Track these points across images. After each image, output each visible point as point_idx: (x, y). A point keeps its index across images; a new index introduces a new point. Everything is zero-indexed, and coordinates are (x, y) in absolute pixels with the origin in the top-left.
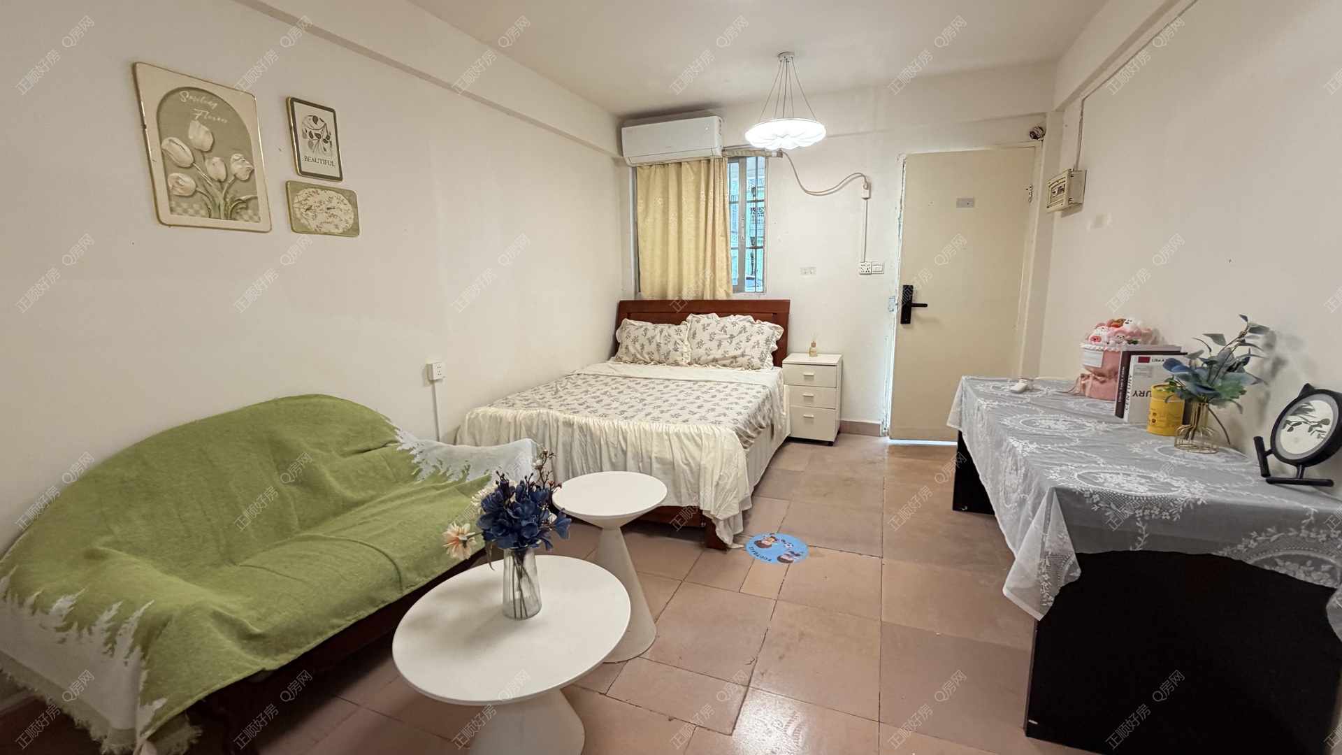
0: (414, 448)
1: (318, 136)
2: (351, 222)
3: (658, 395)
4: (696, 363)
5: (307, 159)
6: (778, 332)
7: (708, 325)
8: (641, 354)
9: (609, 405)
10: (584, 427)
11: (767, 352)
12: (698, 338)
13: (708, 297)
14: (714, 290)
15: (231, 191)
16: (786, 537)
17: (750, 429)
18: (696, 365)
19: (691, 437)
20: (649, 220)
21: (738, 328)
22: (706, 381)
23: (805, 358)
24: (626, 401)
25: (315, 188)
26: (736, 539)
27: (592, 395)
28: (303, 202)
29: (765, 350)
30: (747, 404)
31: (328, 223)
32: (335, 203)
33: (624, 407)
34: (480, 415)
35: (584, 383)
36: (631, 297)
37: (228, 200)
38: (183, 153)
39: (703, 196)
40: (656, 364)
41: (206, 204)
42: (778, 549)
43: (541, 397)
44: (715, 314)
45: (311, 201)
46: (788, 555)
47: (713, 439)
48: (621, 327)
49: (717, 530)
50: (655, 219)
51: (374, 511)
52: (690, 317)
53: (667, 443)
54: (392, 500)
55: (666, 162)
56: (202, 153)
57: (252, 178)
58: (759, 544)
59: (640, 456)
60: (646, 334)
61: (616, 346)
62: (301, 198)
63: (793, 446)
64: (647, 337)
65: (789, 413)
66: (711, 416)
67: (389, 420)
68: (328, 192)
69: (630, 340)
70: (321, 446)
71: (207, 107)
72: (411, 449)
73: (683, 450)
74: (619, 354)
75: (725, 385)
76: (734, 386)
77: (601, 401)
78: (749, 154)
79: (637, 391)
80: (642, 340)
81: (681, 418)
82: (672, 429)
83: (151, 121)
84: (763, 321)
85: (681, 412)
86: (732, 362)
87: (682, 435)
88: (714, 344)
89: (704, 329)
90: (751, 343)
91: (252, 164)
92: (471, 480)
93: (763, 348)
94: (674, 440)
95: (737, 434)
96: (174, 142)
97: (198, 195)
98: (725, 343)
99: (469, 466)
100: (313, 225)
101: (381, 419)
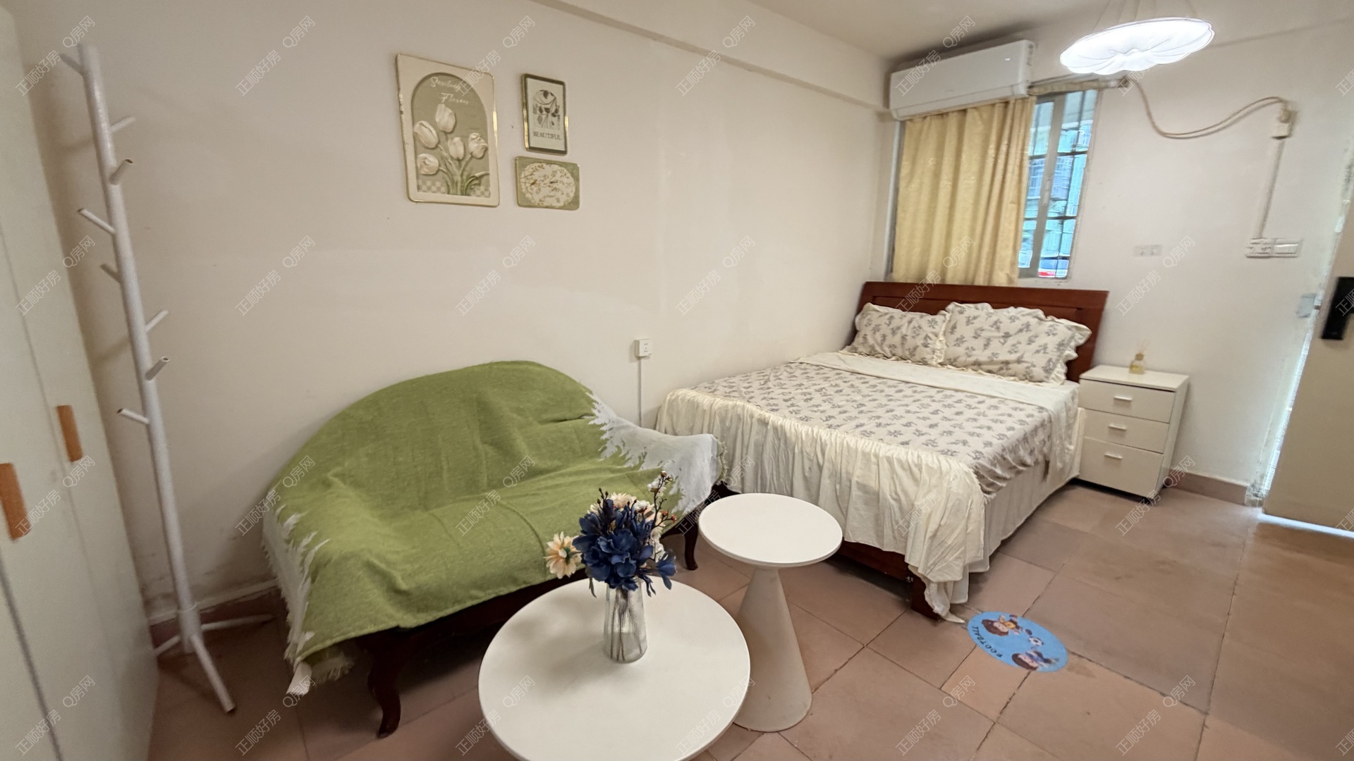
0: (605, 424)
1: (547, 110)
2: (572, 195)
3: (884, 401)
4: (951, 364)
5: (536, 134)
6: (1081, 333)
7: (975, 318)
8: (881, 345)
9: (817, 406)
10: (779, 428)
11: (1058, 360)
12: (957, 334)
13: (981, 281)
14: (991, 273)
15: (467, 169)
16: (1036, 628)
17: (1001, 465)
18: (950, 367)
19: (906, 467)
20: (914, 185)
21: (1018, 324)
22: (957, 391)
23: (1123, 375)
24: (840, 404)
25: (541, 162)
26: (954, 609)
27: (805, 391)
28: (529, 177)
29: (1054, 358)
30: (1005, 432)
31: (550, 196)
32: (558, 177)
33: (835, 412)
34: (680, 397)
35: (803, 374)
36: (880, 277)
37: (464, 177)
38: (429, 134)
39: (991, 152)
40: (897, 360)
41: (447, 182)
42: (1018, 642)
43: (747, 385)
44: (987, 305)
45: (537, 176)
46: (1031, 656)
47: (938, 475)
48: (862, 312)
49: (926, 592)
50: (921, 184)
51: (550, 483)
52: (951, 306)
53: (874, 467)
54: (570, 474)
55: (945, 111)
56: (446, 134)
57: (486, 155)
58: (989, 625)
59: (839, 476)
60: (890, 323)
61: (854, 332)
62: (527, 173)
63: (1080, 492)
64: (891, 326)
65: (1080, 447)
66: (943, 443)
67: (591, 392)
68: (553, 166)
69: (870, 328)
70: (519, 411)
71: (451, 90)
72: (602, 425)
73: (894, 481)
74: (855, 344)
75: (981, 398)
76: (994, 402)
77: (811, 399)
78: (1071, 87)
79: (859, 392)
80: (885, 330)
81: (901, 439)
82: (885, 450)
83: (406, 108)
84: (1058, 318)
85: (903, 429)
86: (1001, 369)
87: (895, 460)
88: (979, 343)
89: (969, 322)
90: (1034, 346)
91: (487, 142)
92: (645, 469)
93: (1053, 354)
94: (885, 465)
95: (976, 473)
96: (423, 125)
97: (440, 173)
98: (995, 345)
99: (646, 453)
100: (536, 199)
101: (581, 391)
